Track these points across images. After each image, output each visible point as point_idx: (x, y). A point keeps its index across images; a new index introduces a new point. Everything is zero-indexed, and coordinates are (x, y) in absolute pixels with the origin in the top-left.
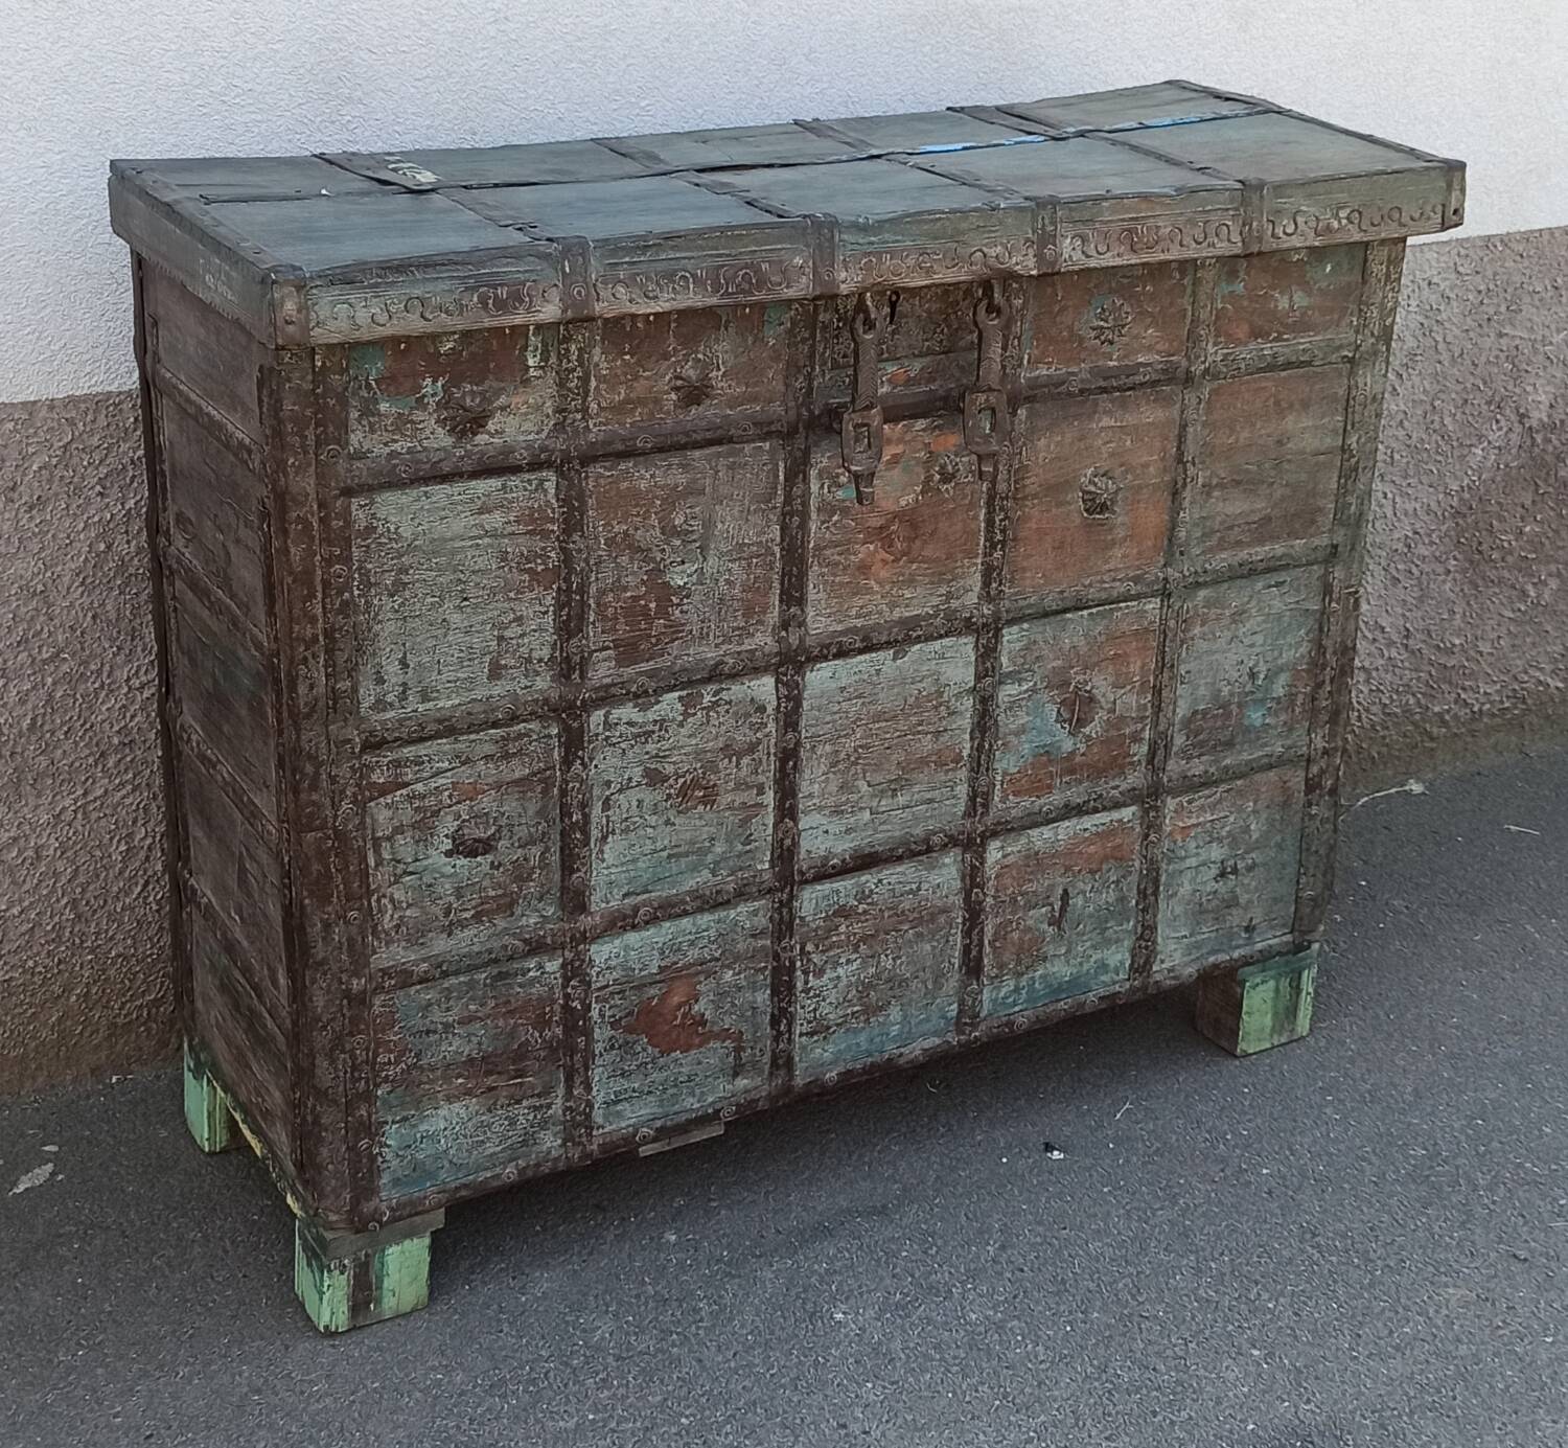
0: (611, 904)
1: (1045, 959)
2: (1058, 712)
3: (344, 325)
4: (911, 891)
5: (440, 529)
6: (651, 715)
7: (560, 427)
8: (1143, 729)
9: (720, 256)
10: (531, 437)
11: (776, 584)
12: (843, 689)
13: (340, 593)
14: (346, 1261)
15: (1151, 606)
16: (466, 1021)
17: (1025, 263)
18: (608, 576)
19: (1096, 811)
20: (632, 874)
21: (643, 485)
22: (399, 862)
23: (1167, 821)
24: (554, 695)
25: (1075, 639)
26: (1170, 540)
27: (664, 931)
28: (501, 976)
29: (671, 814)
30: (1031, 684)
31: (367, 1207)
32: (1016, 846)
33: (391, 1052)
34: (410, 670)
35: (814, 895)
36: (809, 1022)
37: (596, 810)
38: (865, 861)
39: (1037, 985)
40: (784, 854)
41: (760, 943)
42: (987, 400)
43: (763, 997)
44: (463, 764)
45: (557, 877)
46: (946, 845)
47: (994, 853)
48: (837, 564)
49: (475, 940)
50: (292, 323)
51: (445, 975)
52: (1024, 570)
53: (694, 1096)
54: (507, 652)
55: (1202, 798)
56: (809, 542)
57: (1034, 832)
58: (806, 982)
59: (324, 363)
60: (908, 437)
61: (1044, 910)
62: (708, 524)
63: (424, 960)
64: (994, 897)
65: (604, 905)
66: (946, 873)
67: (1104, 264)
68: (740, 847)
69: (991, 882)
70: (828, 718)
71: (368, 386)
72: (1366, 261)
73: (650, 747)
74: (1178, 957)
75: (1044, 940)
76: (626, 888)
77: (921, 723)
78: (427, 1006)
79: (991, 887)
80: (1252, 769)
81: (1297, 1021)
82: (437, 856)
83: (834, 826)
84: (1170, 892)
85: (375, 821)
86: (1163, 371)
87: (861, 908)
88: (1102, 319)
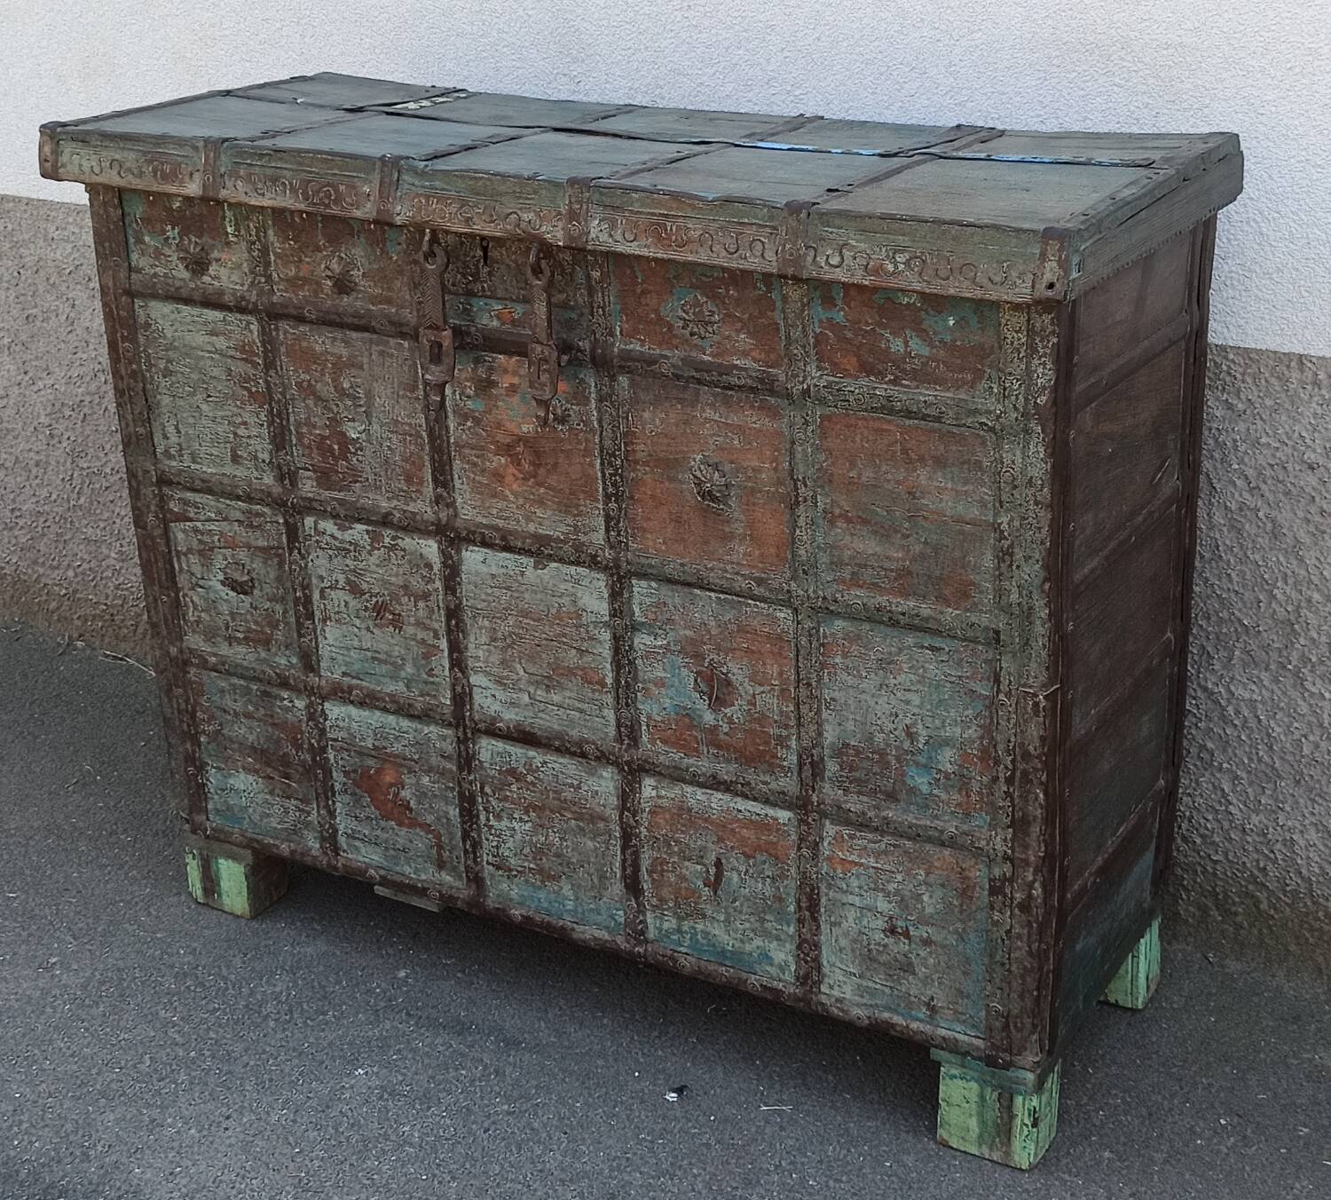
0: (335, 676)
1: (704, 916)
2: (696, 681)
3: (77, 169)
4: (571, 785)
5: (188, 339)
6: (347, 536)
7: (253, 284)
8: (788, 737)
9: (311, 172)
11: (427, 464)
12: (493, 576)
13: (131, 363)
14: (195, 852)
15: (783, 615)
16: (248, 716)
17: (555, 233)
19: (746, 796)
20: (347, 659)
21: (318, 348)
22: (193, 574)
23: (825, 844)
25: (705, 617)
26: (792, 554)
27: (375, 718)
29: (371, 624)
30: (665, 642)
31: (198, 818)
32: (672, 792)
33: (204, 713)
34: (182, 437)
35: (489, 747)
36: (493, 856)
37: (316, 596)
38: (525, 737)
39: (699, 937)
40: (462, 698)
41: (448, 765)
42: (542, 351)
43: (454, 812)
44: (224, 520)
45: (295, 635)
46: (599, 758)
47: (648, 788)
48: (475, 464)
49: (246, 657)
50: (48, 160)
51: (229, 673)
52: (644, 530)
53: (410, 867)
54: (240, 446)
55: (864, 839)
56: (449, 437)
57: (689, 789)
58: (488, 819)
59: (104, 198)
60: (521, 371)
61: (699, 867)
62: (369, 396)
63: (215, 655)
64: (648, 830)
65: (329, 674)
66: (604, 786)
68: (425, 676)
69: (645, 815)
70: (483, 597)
71: (137, 222)
72: (998, 324)
73: (348, 562)
74: (848, 992)
75: (700, 897)
76: (344, 669)
77: (565, 635)
78: (222, 691)
79: (644, 818)
80: (919, 835)
81: (1013, 1148)
82: (215, 583)
83: (500, 694)
84: (833, 919)
85: (176, 538)
86: (761, 381)
87: (530, 778)
88: (684, 311)
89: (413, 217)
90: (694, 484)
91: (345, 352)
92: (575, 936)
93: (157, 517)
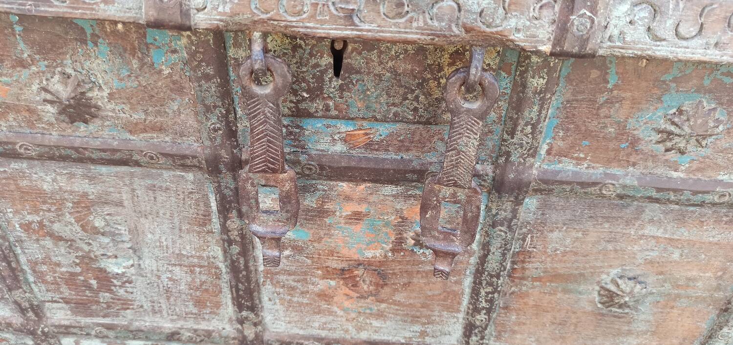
11: (226, 291)
18: (35, 252)
21: (46, 187)
52: (514, 332)
60: (373, 199)
67: (683, 54)
88: (673, 123)
90: (599, 294)
91: (92, 190)
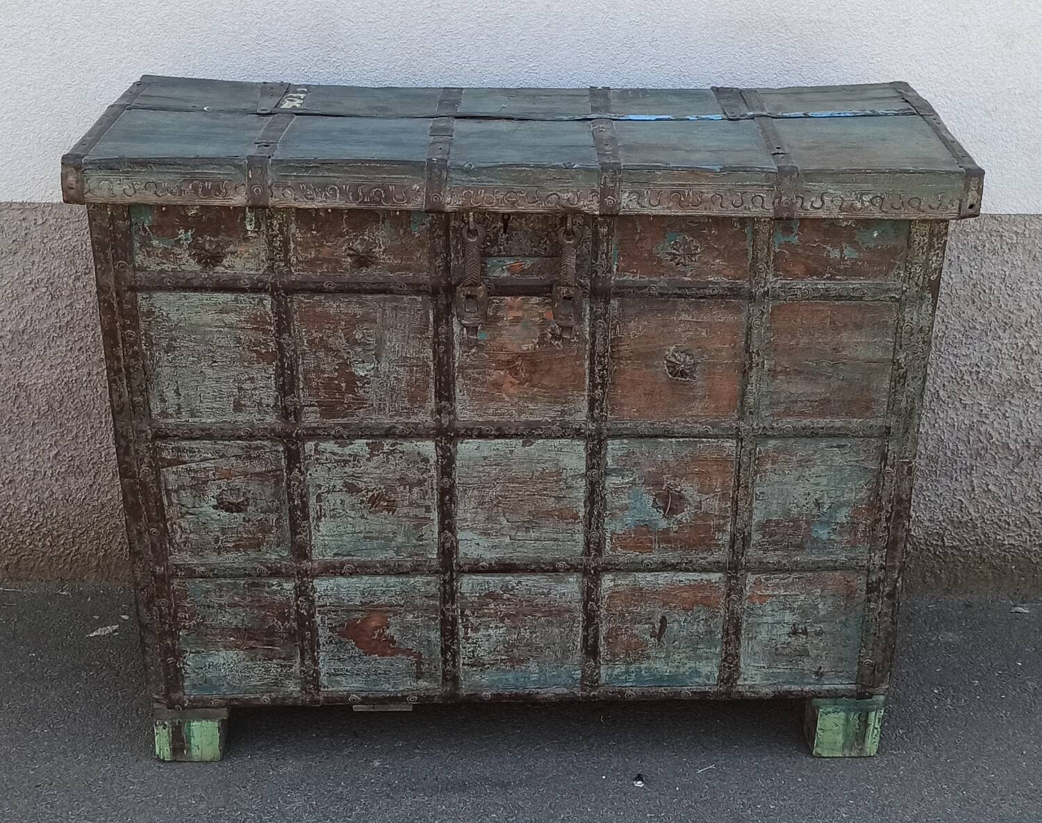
0: (326, 558)
1: (648, 658)
2: (654, 500)
3: (106, 193)
4: (543, 593)
5: (195, 319)
6: (347, 450)
7: (271, 268)
8: (725, 524)
9: (361, 178)
10: (252, 272)
11: (432, 385)
12: (485, 458)
13: (132, 346)
14: (166, 723)
15: (729, 444)
16: (234, 605)
17: (591, 206)
18: (311, 362)
19: (687, 570)
20: (340, 543)
21: (332, 311)
22: (183, 506)
23: (747, 588)
24: (278, 428)
25: (666, 456)
26: (742, 403)
27: (364, 581)
28: (253, 584)
29: (365, 512)
30: (631, 479)
31: (175, 696)
32: (625, 582)
33: (186, 612)
34: (182, 398)
35: (470, 581)
36: (469, 658)
37: (312, 500)
38: (505, 568)
39: (643, 672)
40: (447, 552)
41: (432, 602)
42: (568, 292)
43: (435, 636)
44: (221, 457)
45: (288, 535)
46: (568, 570)
47: (607, 582)
48: (476, 380)
49: (236, 560)
50: (72, 188)
51: (217, 576)
52: (622, 405)
53: (389, 684)
54: (244, 397)
55: (776, 579)
56: (454, 363)
57: (640, 575)
58: (466, 633)
59: (112, 213)
60: (526, 307)
61: (647, 626)
62: (380, 341)
63: (202, 565)
64: (607, 610)
65: (321, 557)
66: (570, 588)
67: (654, 213)
68: (415, 541)
69: (605, 600)
70: (475, 474)
71: (144, 229)
72: (910, 232)
73: (346, 469)
74: (758, 680)
75: (647, 646)
76: (335, 551)
77: (545, 489)
78: (208, 591)
79: (604, 603)
80: (819, 568)
81: (866, 745)
82: (207, 507)
83: (484, 542)
84: (750, 636)
85: (166, 480)
86: (729, 289)
87: (505, 596)
88: (674, 249)
89: (463, 205)
90: (668, 367)
91: (359, 311)
92: (538, 697)
93: (150, 466)
